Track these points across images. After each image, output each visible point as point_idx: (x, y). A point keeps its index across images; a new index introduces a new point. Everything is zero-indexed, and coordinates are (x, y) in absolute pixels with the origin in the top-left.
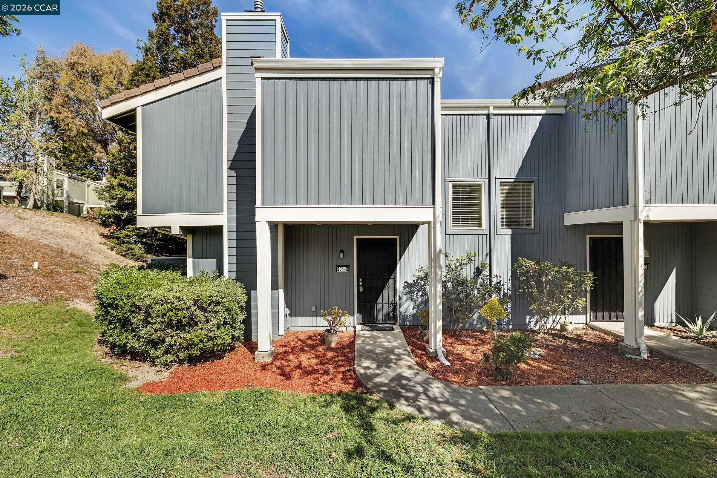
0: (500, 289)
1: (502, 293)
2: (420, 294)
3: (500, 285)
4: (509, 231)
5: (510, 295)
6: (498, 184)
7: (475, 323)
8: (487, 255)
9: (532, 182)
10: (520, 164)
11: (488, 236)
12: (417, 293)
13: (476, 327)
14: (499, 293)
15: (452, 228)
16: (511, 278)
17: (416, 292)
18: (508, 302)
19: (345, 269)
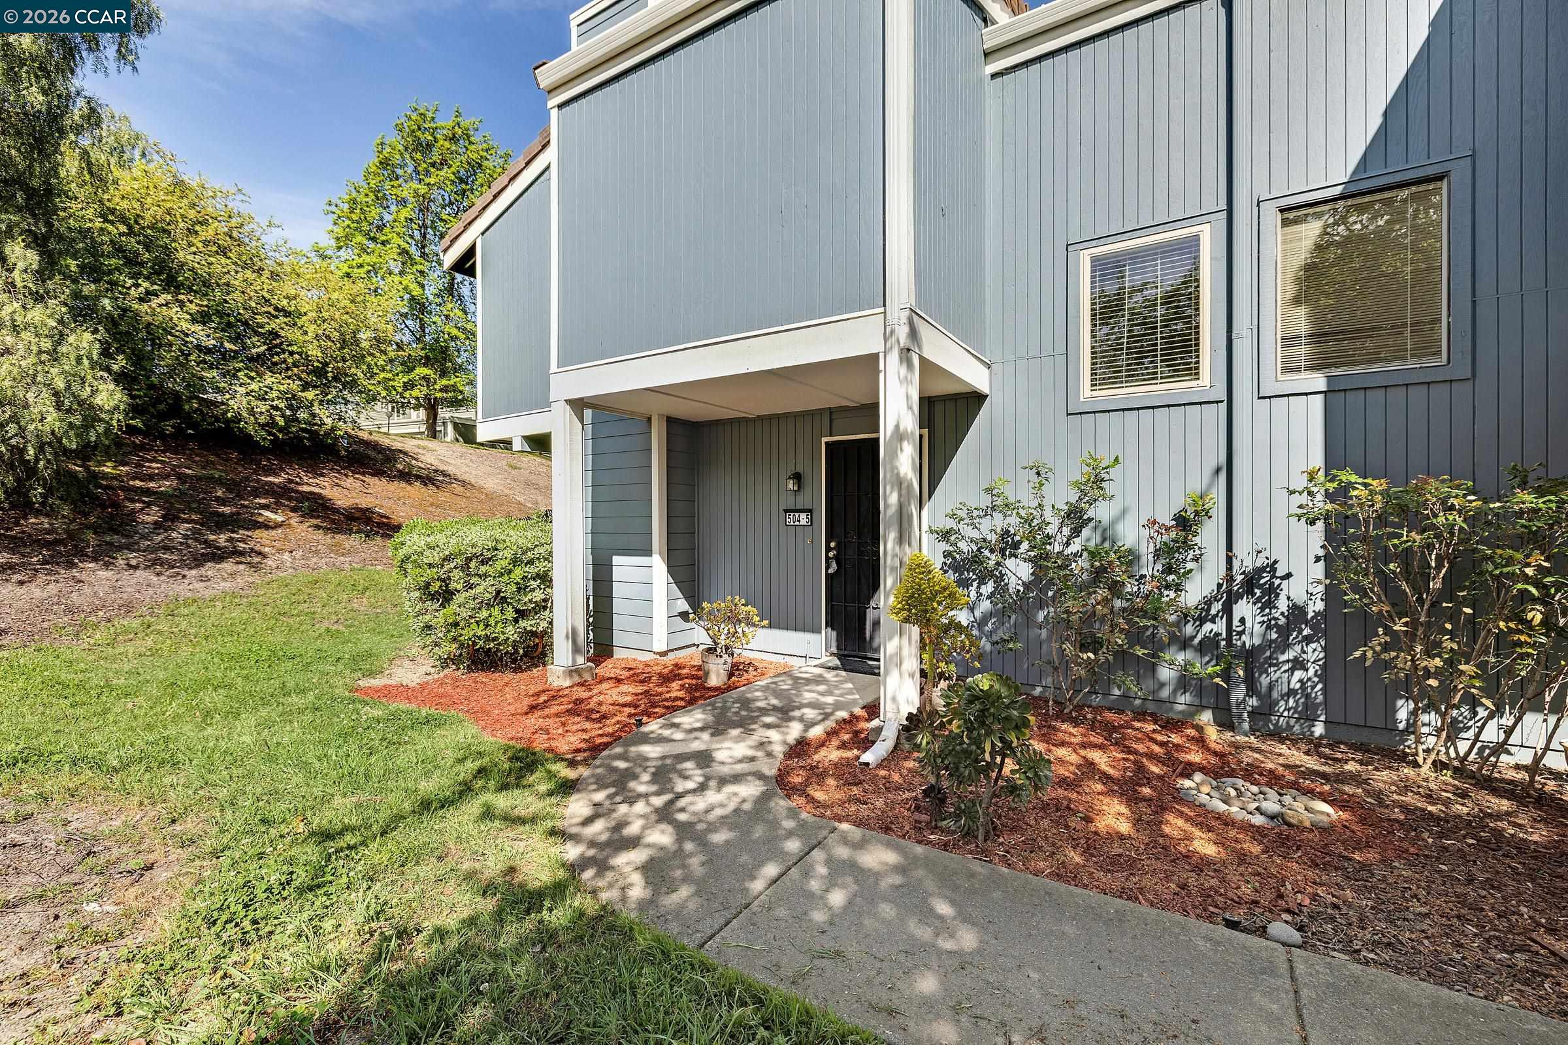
0: (1272, 592)
1: (1283, 605)
2: (989, 588)
3: (1273, 576)
4: (1319, 381)
5: (1317, 614)
6: (1271, 217)
7: (1165, 693)
8: (1218, 470)
9: (1439, 178)
10: (1376, 122)
11: (1223, 407)
12: (979, 587)
13: (1172, 709)
14: (1270, 604)
15: (1088, 393)
16: (1321, 553)
17: (975, 584)
18: (1308, 640)
19: (804, 519)
